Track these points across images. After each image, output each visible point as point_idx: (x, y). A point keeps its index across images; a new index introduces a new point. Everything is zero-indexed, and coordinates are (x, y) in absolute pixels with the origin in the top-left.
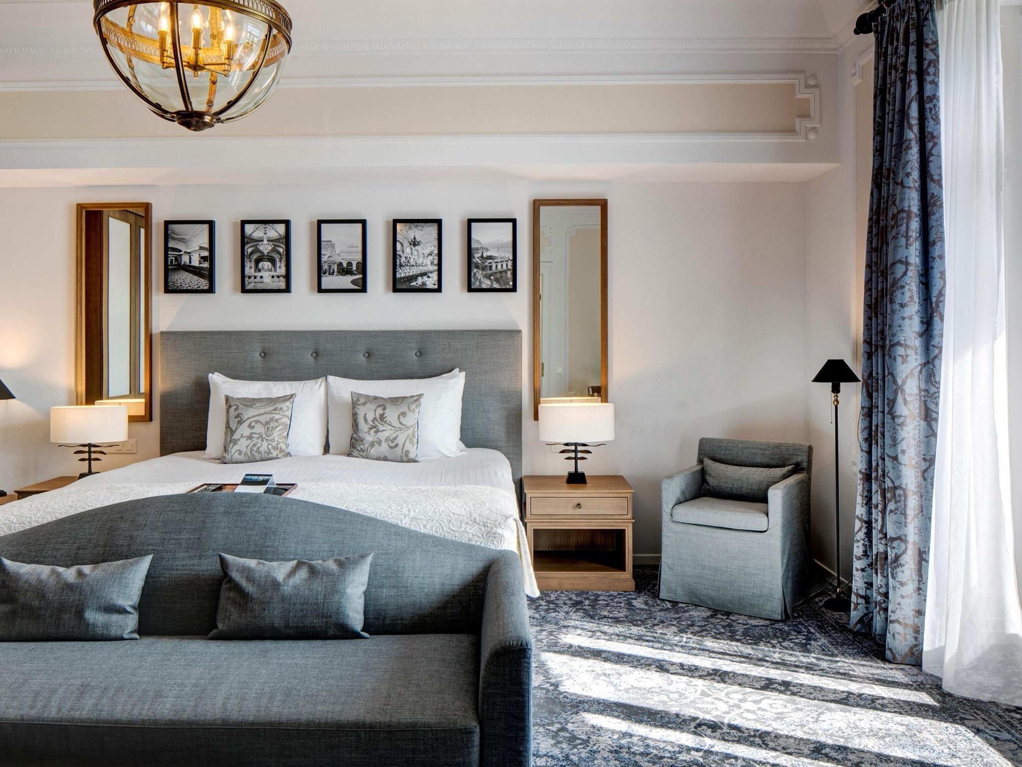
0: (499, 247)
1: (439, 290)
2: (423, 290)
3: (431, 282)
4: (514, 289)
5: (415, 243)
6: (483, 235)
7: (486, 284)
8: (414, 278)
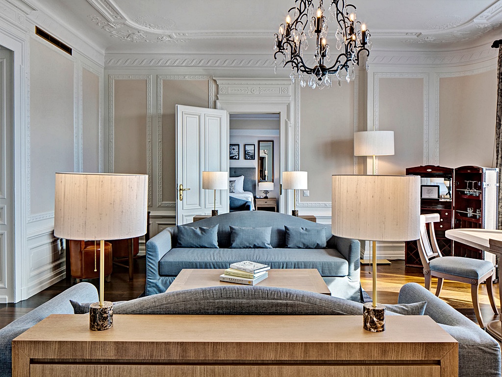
0: (251, 150)
1: (239, 159)
2: (235, 159)
3: (237, 157)
4: (254, 159)
5: (234, 149)
6: (248, 148)
7: (249, 158)
8: (234, 156)
